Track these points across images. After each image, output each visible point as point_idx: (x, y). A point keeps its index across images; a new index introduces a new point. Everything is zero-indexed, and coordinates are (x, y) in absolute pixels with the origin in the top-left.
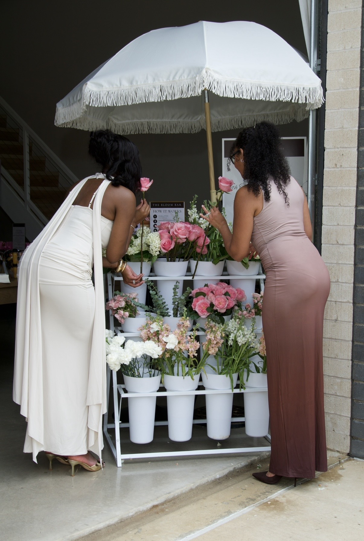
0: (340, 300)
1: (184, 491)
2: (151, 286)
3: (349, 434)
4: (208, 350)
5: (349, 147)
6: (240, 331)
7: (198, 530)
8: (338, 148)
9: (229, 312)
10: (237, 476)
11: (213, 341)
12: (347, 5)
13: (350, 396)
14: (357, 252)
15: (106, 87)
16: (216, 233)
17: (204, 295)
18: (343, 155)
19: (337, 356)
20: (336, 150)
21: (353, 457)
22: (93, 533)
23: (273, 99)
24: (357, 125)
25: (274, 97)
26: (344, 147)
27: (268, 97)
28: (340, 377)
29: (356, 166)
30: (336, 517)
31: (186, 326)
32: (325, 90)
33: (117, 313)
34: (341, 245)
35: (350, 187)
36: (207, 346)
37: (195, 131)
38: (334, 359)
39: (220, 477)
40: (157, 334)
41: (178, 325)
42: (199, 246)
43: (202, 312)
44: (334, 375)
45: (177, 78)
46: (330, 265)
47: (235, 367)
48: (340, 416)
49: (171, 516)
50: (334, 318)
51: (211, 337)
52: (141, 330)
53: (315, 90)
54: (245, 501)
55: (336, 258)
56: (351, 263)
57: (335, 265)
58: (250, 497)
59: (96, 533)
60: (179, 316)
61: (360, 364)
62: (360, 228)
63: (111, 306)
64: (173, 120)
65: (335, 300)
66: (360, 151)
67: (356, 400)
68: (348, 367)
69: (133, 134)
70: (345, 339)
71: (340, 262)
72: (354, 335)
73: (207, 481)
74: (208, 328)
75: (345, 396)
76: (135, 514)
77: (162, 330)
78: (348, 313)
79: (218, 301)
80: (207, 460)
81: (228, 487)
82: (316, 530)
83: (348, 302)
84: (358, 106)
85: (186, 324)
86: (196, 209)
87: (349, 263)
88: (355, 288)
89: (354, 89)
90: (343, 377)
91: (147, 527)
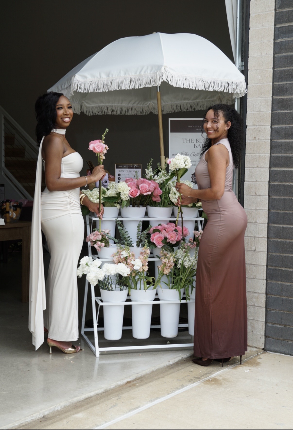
0: (258, 236)
1: (148, 373)
2: (119, 224)
3: (264, 334)
4: (163, 271)
5: (264, 125)
6: (187, 257)
7: (162, 397)
8: (256, 126)
9: (178, 244)
10: (184, 363)
11: (167, 264)
12: (263, 24)
13: (265, 306)
14: (270, 201)
15: (90, 78)
16: (166, 187)
17: (159, 231)
18: (260, 131)
19: (255, 277)
20: (255, 127)
21: (267, 351)
22: (87, 399)
23: (211, 89)
24: (271, 109)
25: (212, 88)
26: (261, 125)
27: (207, 88)
28: (258, 292)
29: (270, 138)
30: (260, 389)
31: (147, 253)
32: (247, 84)
33: (96, 244)
34: (258, 195)
35: (265, 154)
36: (162, 268)
37: (145, 113)
38: (253, 279)
39: (172, 363)
40: (126, 259)
41: (141, 252)
42: (155, 196)
43: (159, 243)
44: (252, 291)
45: (142, 73)
46: (250, 210)
47: (182, 284)
48: (257, 321)
49: (141, 388)
50: (253, 249)
51: (166, 261)
52: (113, 256)
53: (240, 84)
54: (193, 379)
55: (254, 206)
56: (265, 209)
57: (254, 210)
58: (196, 376)
59: (89, 399)
60: (140, 246)
61: (272, 282)
62: (272, 183)
63: (91, 239)
64: (130, 105)
65: (254, 236)
66: (273, 128)
67: (269, 309)
68: (263, 285)
69: (100, 114)
70: (261, 264)
71: (258, 208)
72: (268, 262)
73: (163, 366)
74: (162, 256)
75: (261, 306)
76: (115, 387)
77: (130, 256)
78: (263, 245)
79: (170, 235)
80: (162, 352)
81: (179, 370)
82: (246, 397)
83: (264, 237)
84: (271, 96)
85: (147, 252)
86: (151, 169)
87: (264, 209)
88: (268, 227)
89: (268, 84)
90: (259, 292)
91: (125, 395)
